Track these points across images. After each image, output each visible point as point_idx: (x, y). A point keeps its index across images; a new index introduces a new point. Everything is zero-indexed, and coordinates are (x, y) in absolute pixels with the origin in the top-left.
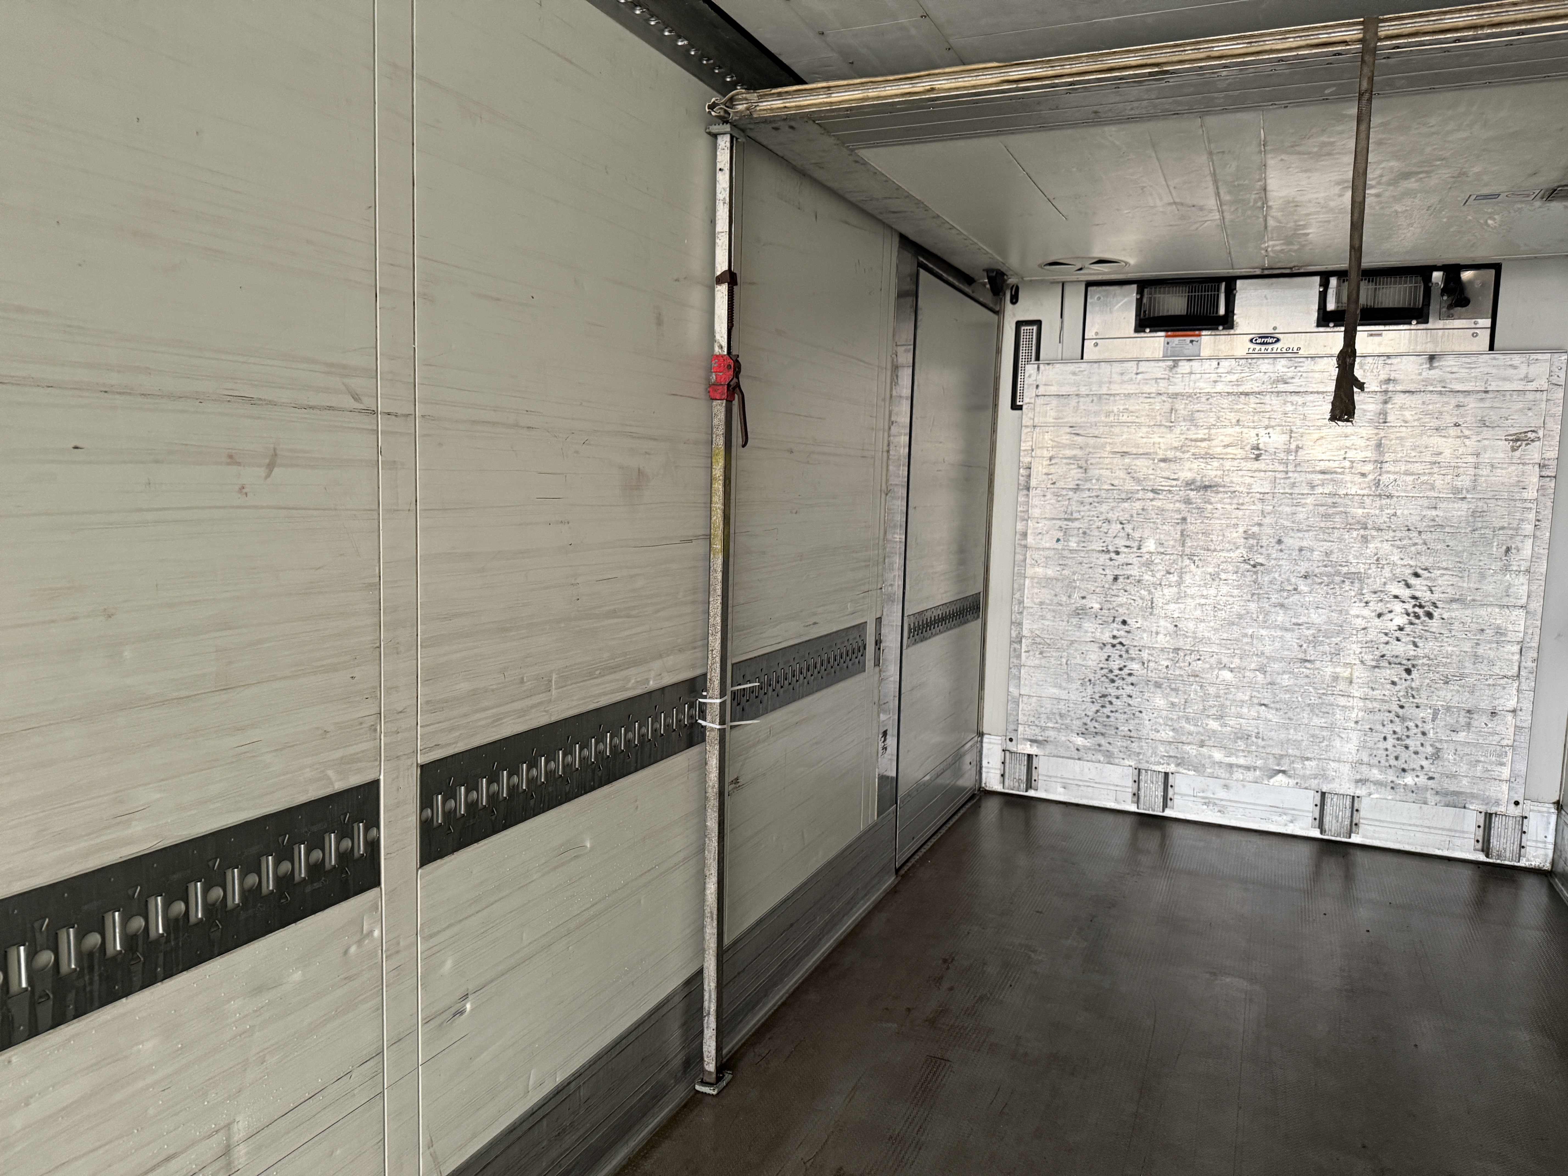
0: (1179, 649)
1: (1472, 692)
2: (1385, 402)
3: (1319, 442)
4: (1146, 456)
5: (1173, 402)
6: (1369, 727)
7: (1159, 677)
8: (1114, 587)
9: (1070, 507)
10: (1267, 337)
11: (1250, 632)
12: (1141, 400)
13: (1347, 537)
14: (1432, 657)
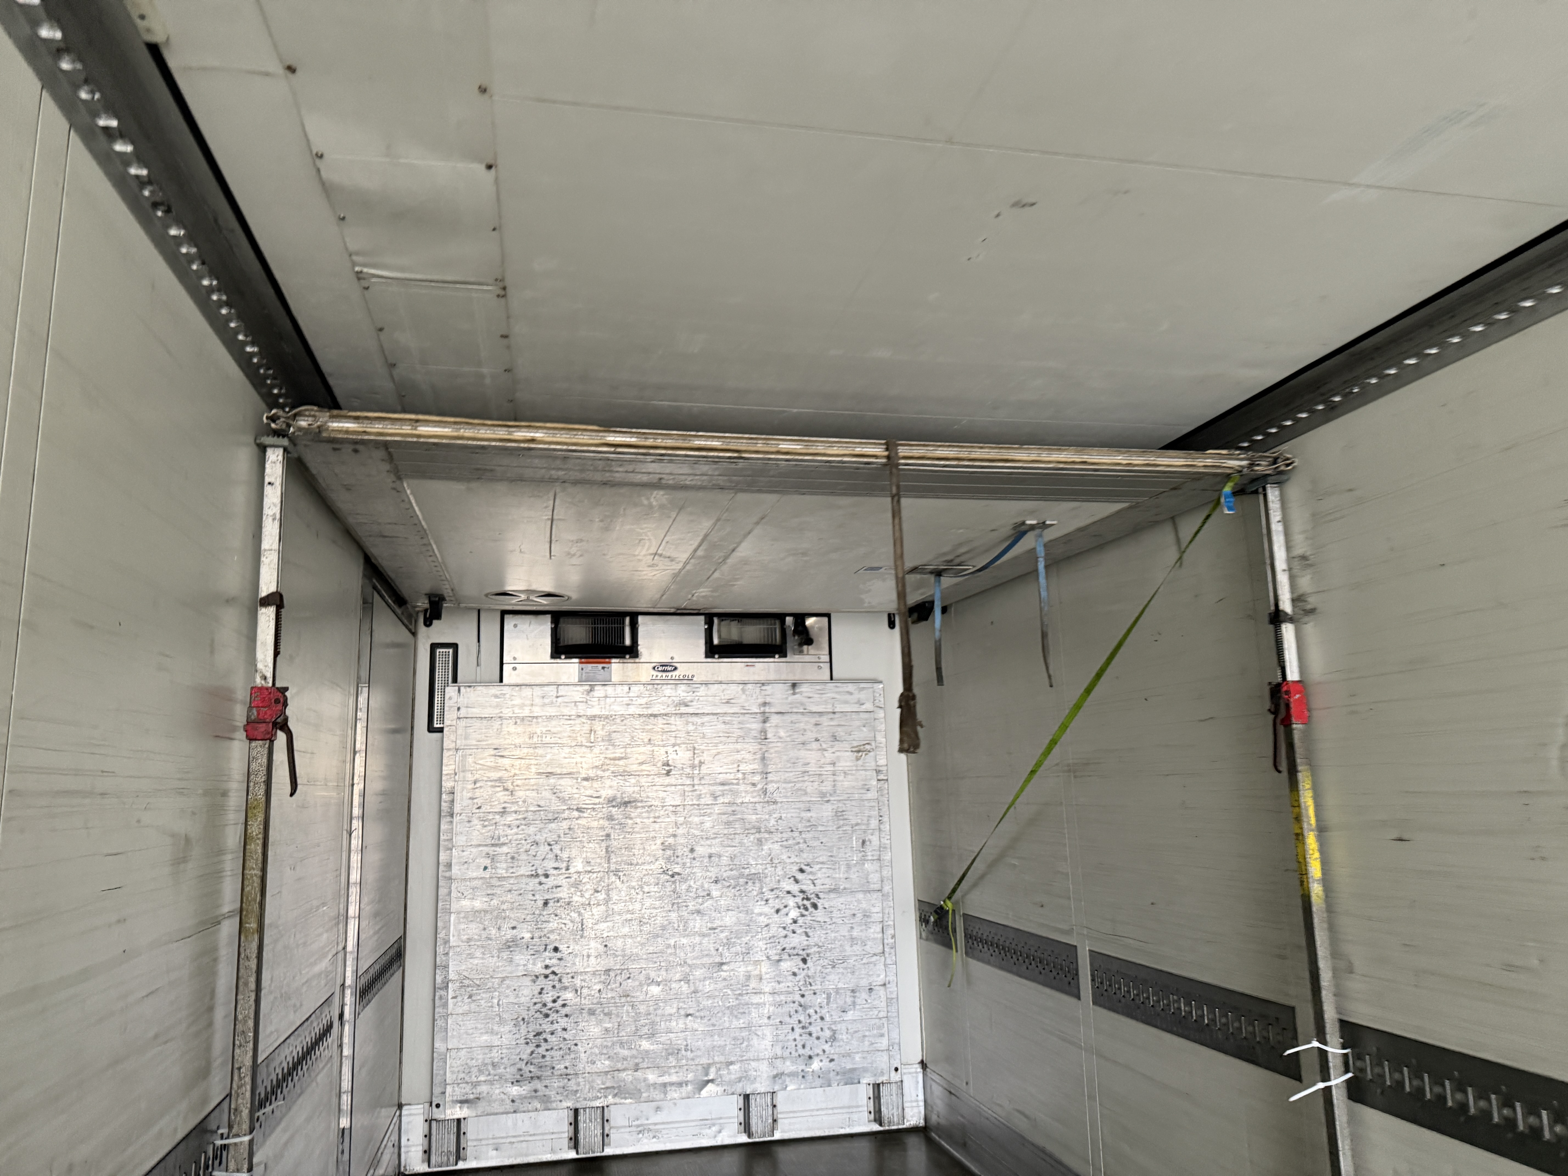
0: (609, 970)
1: (853, 973)
2: (764, 722)
3: (717, 757)
4: (571, 776)
5: (591, 724)
6: (779, 1020)
7: (593, 1004)
8: (545, 913)
9: (497, 832)
10: (667, 666)
11: (672, 942)
12: (563, 722)
13: (746, 841)
14: (820, 944)
